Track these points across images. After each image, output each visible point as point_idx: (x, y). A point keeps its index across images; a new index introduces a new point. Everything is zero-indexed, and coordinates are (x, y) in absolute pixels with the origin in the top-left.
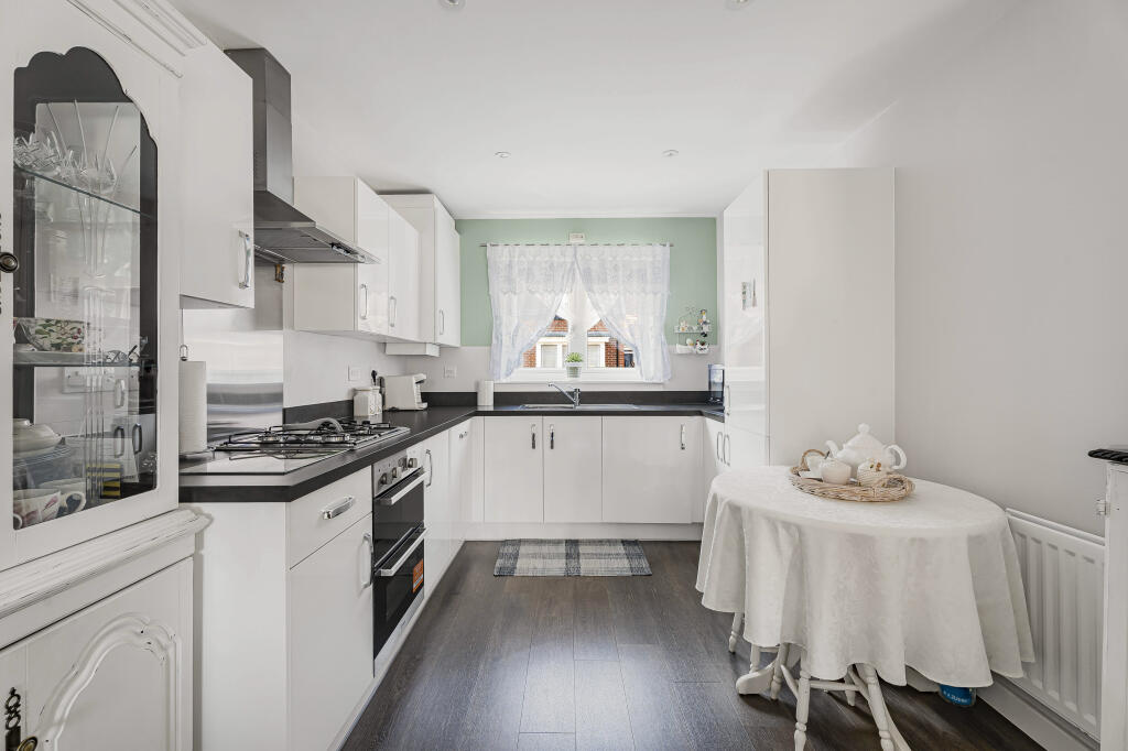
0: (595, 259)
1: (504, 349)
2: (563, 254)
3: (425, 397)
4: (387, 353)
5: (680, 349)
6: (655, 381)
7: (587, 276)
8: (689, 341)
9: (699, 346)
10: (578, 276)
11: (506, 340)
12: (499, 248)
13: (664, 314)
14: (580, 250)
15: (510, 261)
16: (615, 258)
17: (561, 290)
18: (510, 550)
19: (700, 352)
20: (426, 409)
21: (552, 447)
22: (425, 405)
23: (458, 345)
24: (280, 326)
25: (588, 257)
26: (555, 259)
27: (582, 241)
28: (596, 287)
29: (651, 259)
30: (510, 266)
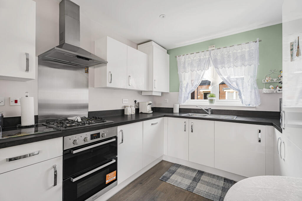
0: (219, 54)
1: (183, 93)
2: (205, 55)
3: (153, 109)
4: (142, 95)
5: (265, 90)
6: (250, 106)
7: (215, 62)
8: (271, 86)
9: (278, 88)
10: (211, 62)
11: (184, 90)
12: (181, 57)
13: (256, 75)
14: (212, 52)
15: (185, 61)
16: (228, 52)
17: (204, 69)
18: (173, 168)
19: (278, 92)
20: (152, 113)
21: (192, 132)
22: (152, 112)
23: (169, 92)
24: (87, 86)
25: (216, 54)
26: (202, 57)
27: (214, 48)
28: (219, 66)
29: (248, 50)
30: (185, 62)
